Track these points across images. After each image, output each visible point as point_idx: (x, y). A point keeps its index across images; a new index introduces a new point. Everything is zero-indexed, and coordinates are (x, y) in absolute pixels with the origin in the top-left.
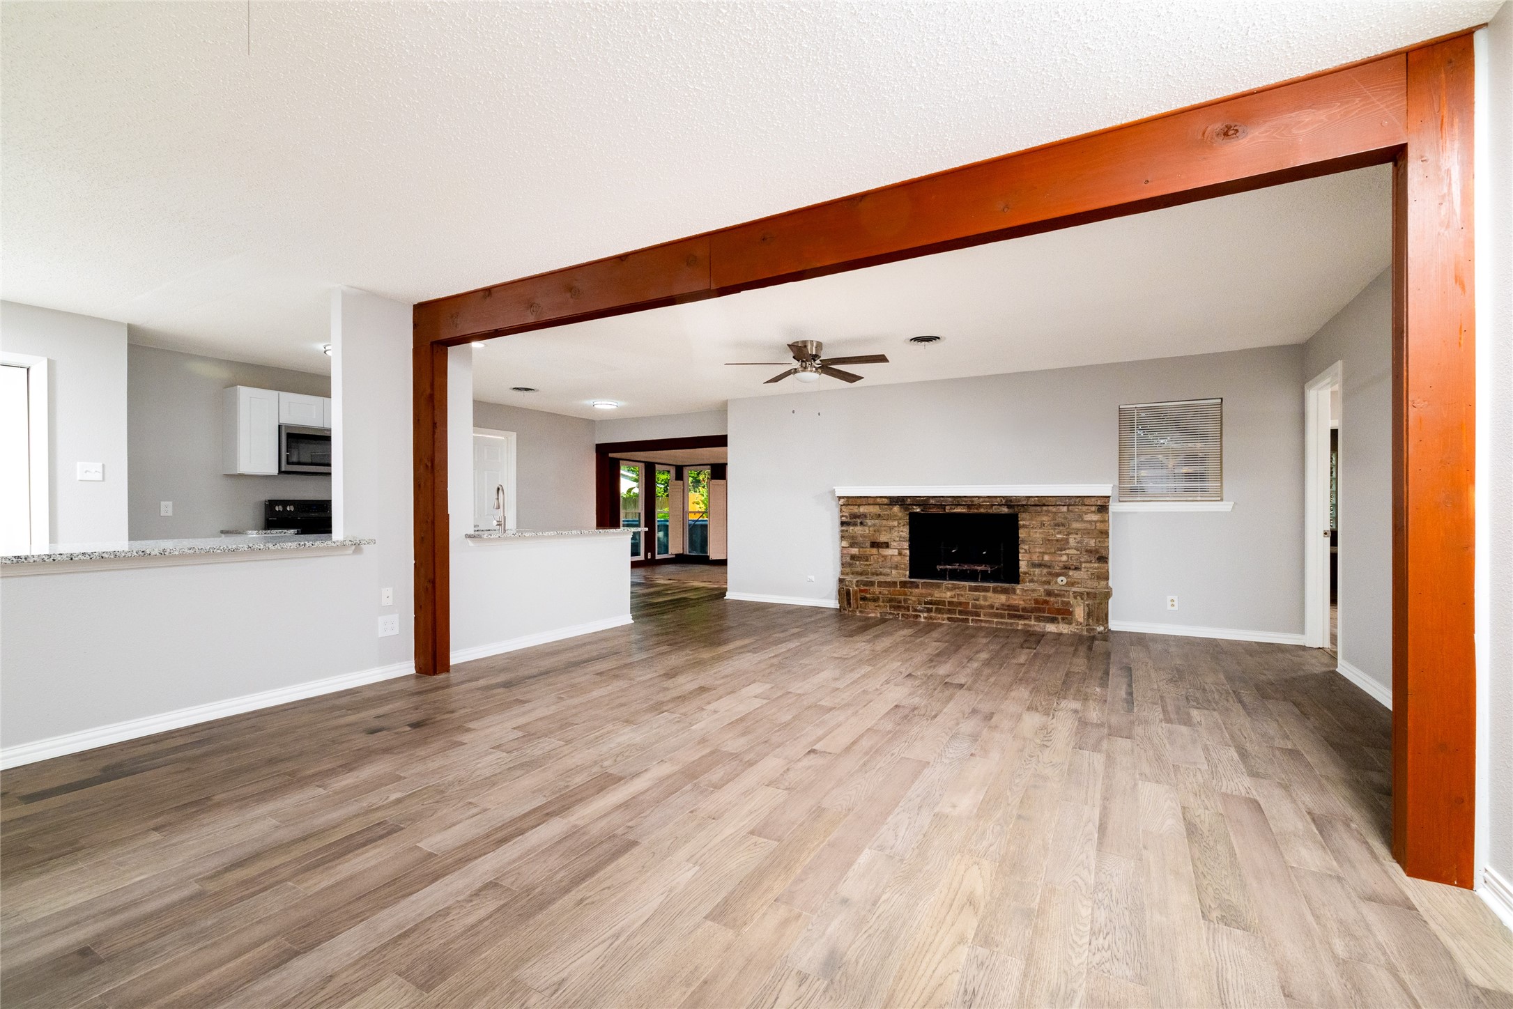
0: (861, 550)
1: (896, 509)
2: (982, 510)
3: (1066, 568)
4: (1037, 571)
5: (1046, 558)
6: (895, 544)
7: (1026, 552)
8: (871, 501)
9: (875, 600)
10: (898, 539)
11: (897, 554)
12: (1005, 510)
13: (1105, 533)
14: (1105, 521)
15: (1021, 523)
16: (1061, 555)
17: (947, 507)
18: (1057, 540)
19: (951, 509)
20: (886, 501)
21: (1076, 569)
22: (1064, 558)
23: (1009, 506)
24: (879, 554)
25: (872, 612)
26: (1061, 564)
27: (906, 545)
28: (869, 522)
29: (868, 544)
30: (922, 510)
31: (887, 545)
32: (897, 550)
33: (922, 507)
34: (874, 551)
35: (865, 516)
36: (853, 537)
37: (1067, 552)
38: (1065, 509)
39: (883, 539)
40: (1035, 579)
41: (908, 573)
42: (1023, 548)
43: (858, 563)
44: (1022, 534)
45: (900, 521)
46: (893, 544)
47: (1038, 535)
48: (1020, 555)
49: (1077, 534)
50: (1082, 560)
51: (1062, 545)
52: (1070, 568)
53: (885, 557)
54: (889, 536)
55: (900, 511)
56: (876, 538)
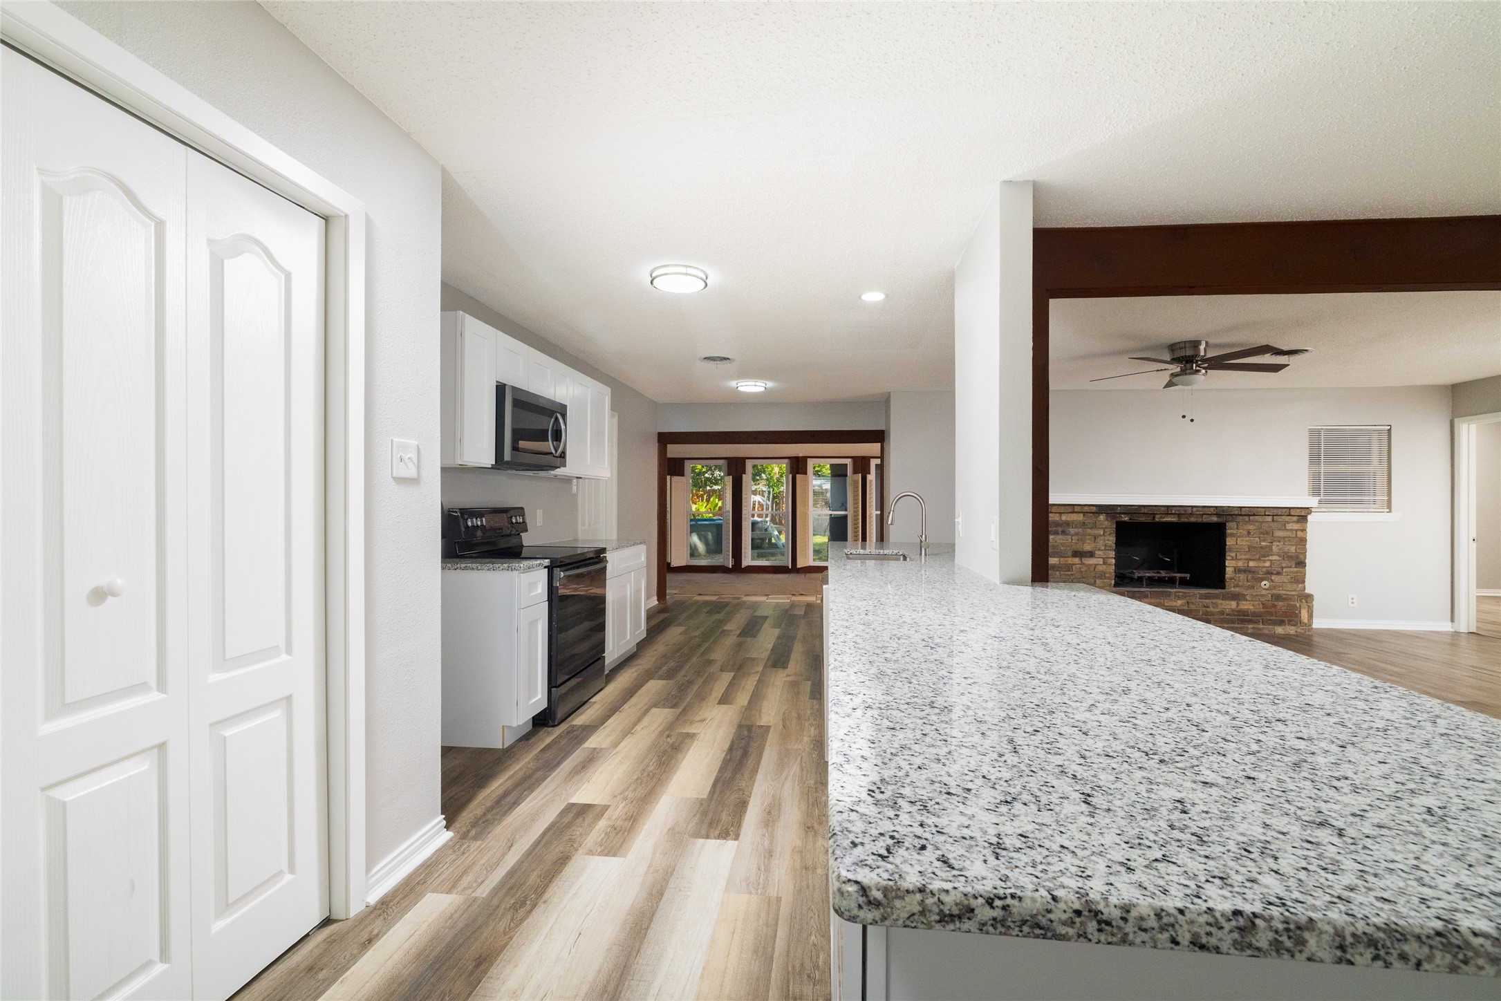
0: (1062, 559)
1: (1102, 517)
2: (1193, 519)
3: (1269, 573)
4: (1242, 576)
5: (1251, 564)
6: (1100, 553)
7: (1232, 559)
8: (1077, 509)
10: (1103, 548)
11: (1102, 563)
12: (1215, 519)
13: (1303, 541)
14: (1304, 530)
15: (1229, 531)
16: (1265, 561)
17: (1157, 516)
18: (1262, 548)
19: (1162, 518)
20: (1094, 509)
21: (1278, 573)
22: (1268, 564)
23: (1218, 515)
24: (1082, 564)
26: (1264, 569)
27: (1112, 554)
28: (1072, 531)
29: (1070, 554)
30: (1131, 520)
31: (1091, 554)
32: (1101, 560)
33: (1130, 516)
34: (1077, 560)
35: (1068, 524)
37: (1270, 558)
38: (1270, 518)
39: (1088, 547)
40: (1240, 583)
41: (1113, 582)
42: (1229, 555)
43: (1058, 573)
44: (1230, 542)
45: (1107, 530)
46: (1098, 553)
47: (1244, 543)
48: (1227, 562)
49: (1279, 542)
50: (1284, 565)
51: (1265, 552)
52: (1272, 573)
53: (1089, 566)
54: (1093, 545)
55: (1107, 520)
56: (1079, 547)
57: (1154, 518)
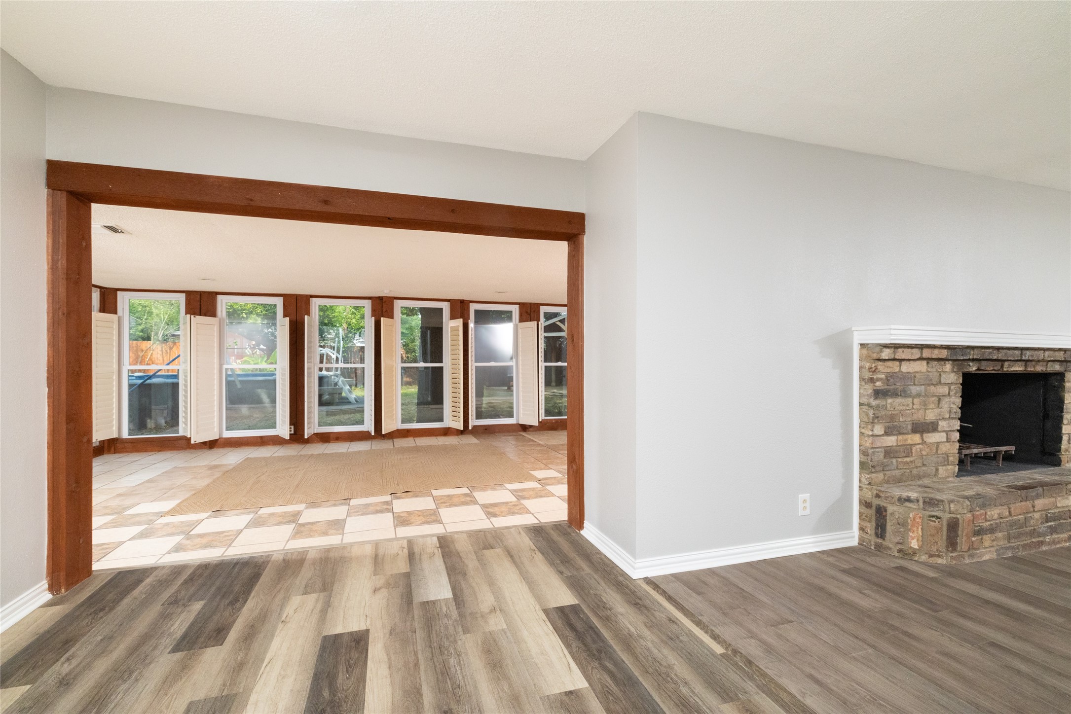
0: (900, 437)
1: (949, 366)
6: (945, 423)
9: (992, 530)
10: (947, 416)
11: (945, 440)
12: (1057, 368)
15: (1066, 385)
19: (1010, 366)
20: (940, 353)
24: (924, 443)
25: (987, 552)
27: (958, 424)
28: (914, 389)
29: (910, 428)
30: (978, 369)
31: (933, 427)
32: (944, 434)
34: (916, 438)
36: (892, 418)
39: (931, 416)
41: (956, 469)
43: (894, 461)
45: (952, 387)
46: (942, 424)
48: (1064, 427)
53: (929, 445)
54: (937, 411)
55: (953, 371)
56: (919, 416)
57: (1002, 366)
